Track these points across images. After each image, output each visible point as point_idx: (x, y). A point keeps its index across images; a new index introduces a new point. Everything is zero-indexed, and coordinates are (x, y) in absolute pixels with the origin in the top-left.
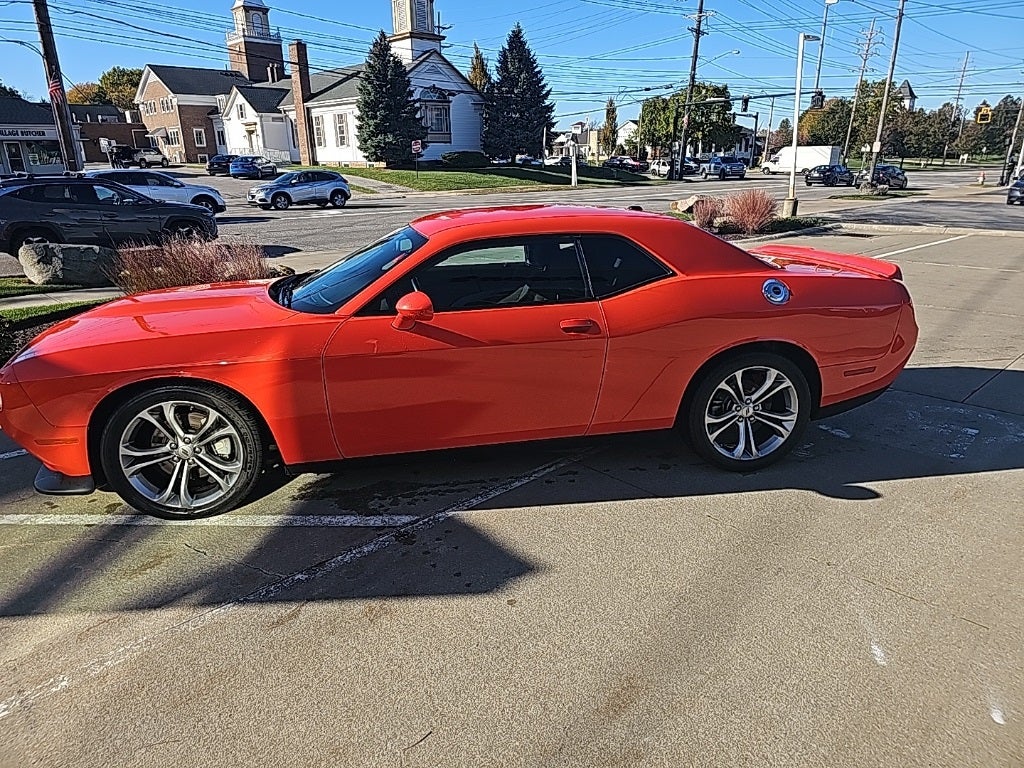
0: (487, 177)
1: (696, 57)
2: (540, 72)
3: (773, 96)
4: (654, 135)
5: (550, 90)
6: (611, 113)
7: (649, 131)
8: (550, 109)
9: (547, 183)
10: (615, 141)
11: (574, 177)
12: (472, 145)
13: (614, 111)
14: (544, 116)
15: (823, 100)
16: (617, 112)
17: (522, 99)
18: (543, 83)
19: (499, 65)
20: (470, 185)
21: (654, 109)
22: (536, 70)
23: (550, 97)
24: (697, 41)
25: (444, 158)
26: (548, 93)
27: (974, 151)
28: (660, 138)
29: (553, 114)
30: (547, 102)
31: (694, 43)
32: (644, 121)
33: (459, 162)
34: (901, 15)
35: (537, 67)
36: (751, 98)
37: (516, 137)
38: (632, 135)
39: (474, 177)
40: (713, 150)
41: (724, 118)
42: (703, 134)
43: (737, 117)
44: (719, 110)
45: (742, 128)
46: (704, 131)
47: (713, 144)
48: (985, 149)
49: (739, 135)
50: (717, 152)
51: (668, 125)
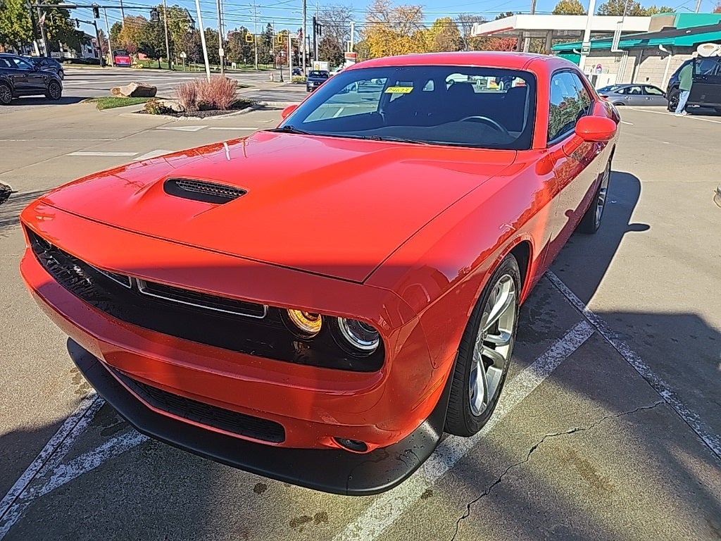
15: (158, 15)
27: (239, 62)
40: (61, 50)
41: (66, 23)
42: (51, 35)
43: (80, 23)
44: (60, 15)
45: (83, 32)
46: (51, 32)
47: (61, 45)
48: (245, 60)
49: (83, 38)
50: (66, 51)
51: (12, 23)
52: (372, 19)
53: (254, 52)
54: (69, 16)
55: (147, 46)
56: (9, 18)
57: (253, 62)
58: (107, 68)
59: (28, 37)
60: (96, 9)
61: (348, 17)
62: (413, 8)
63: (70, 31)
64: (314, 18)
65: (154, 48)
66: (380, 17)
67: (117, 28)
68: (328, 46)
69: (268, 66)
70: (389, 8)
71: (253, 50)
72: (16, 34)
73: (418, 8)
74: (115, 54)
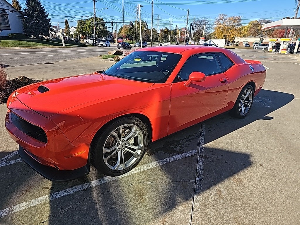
0: (30, 43)
1: (95, 8)
2: (43, 7)
3: (116, 22)
4: (83, 32)
5: (48, 14)
6: (67, 23)
7: (81, 30)
8: (49, 20)
9: (53, 45)
10: (69, 33)
11: (63, 44)
12: (20, 31)
13: (68, 23)
14: (47, 22)
15: (132, 25)
16: (69, 23)
17: (38, 16)
18: (45, 11)
19: (26, 3)
20: (24, 45)
21: (81, 23)
22: (41, 7)
23: (48, 16)
24: (95, 4)
25: (9, 35)
26: (48, 15)
27: (162, 41)
28: (85, 33)
29: (50, 22)
30: (48, 18)
31: (94, 4)
32: (78, 27)
33: (16, 37)
34: (153, 3)
35: (42, 5)
36: (113, 22)
37: (38, 29)
38: (75, 31)
39: (25, 42)
40: (101, 37)
41: (103, 28)
42: (98, 32)
43: (108, 28)
44: (102, 25)
45: (108, 31)
46: (98, 31)
47: (101, 36)
48: (165, 40)
49: (108, 33)
50: (102, 38)
51: (87, 29)
52: (217, 23)
53: (169, 37)
54: (105, 25)
55: (129, 35)
56: (86, 27)
57: (168, 41)
58: (114, 44)
59: (91, 33)
60: (112, 23)
61: (207, 22)
62: (237, 17)
63: (105, 31)
64: (191, 23)
65: (131, 36)
66: (222, 22)
67: (121, 29)
68: (197, 34)
69: (174, 42)
70: (226, 18)
71: (168, 36)
72: (88, 32)
73: (239, 17)
74: (118, 39)
